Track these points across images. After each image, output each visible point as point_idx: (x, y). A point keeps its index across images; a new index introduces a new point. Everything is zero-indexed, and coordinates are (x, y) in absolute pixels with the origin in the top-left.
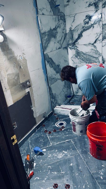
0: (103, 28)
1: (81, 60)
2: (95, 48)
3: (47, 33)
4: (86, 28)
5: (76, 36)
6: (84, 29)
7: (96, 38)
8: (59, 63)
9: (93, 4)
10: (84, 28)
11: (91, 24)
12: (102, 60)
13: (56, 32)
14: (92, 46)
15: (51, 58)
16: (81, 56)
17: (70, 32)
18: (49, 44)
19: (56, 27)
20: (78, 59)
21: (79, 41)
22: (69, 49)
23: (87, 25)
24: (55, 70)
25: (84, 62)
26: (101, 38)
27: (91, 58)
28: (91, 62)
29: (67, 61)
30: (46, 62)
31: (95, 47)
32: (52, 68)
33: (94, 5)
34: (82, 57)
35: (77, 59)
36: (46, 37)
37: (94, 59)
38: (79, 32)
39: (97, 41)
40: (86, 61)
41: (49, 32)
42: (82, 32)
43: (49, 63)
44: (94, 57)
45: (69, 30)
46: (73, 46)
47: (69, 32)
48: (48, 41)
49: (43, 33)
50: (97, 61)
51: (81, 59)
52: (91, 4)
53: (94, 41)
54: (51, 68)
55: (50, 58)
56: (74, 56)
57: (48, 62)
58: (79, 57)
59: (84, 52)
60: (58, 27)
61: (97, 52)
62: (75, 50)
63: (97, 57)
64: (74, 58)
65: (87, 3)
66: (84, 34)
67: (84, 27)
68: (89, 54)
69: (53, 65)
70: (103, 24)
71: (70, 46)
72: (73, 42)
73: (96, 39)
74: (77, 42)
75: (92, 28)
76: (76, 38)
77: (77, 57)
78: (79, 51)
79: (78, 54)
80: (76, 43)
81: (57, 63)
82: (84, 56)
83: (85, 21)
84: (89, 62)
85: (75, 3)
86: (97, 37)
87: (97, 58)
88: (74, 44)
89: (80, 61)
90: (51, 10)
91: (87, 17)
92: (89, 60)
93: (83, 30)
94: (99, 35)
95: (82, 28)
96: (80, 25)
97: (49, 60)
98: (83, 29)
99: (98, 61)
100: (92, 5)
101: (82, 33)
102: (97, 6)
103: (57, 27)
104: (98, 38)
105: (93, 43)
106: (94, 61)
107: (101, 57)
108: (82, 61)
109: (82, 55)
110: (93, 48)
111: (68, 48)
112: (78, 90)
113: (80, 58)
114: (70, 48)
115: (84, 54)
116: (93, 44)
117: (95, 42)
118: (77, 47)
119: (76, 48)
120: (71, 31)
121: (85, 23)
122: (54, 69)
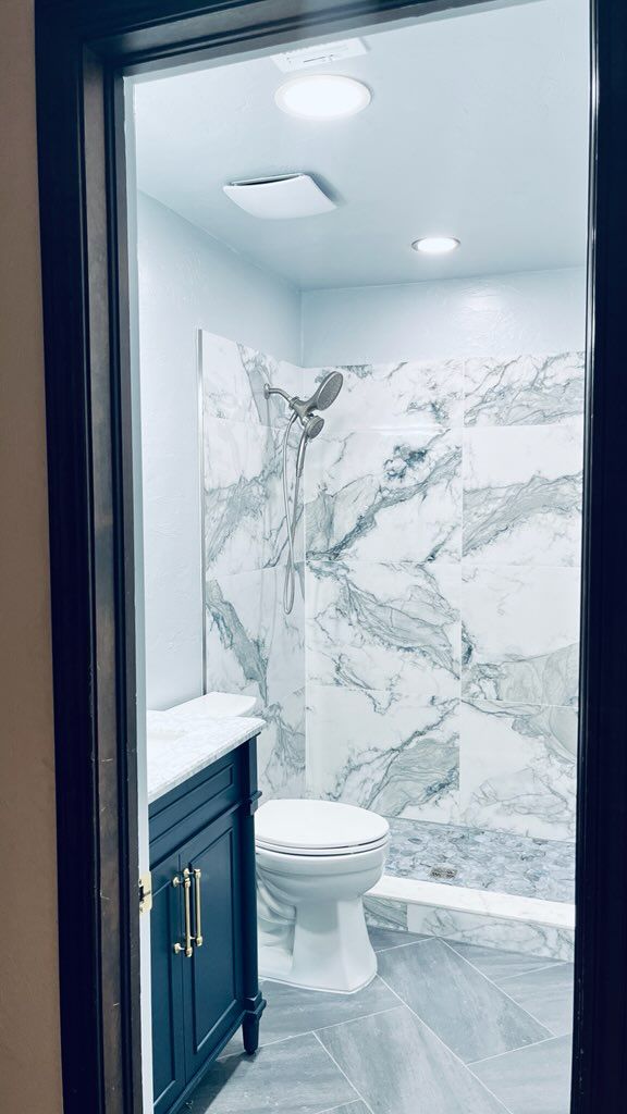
0: (465, 506)
1: (364, 628)
2: (430, 582)
3: (226, 494)
4: (391, 496)
5: (345, 523)
6: (384, 499)
7: (433, 539)
8: (263, 634)
9: (426, 404)
10: (385, 493)
11: (414, 483)
12: (464, 640)
13: (261, 491)
14: (417, 572)
15: (230, 605)
16: (366, 613)
17: (320, 502)
18: (228, 540)
19: (263, 471)
20: (350, 625)
21: (359, 544)
22: (310, 576)
23: (396, 483)
24: (242, 660)
25: (377, 639)
26: (457, 542)
27: (413, 626)
28: (409, 645)
29: (297, 629)
30: (209, 619)
31: (430, 577)
32: (230, 652)
33: (430, 408)
34: (370, 619)
35: (344, 622)
36: (222, 509)
37: (426, 632)
38: (362, 508)
39: (439, 552)
40: (386, 637)
41: (233, 488)
42: (374, 509)
43: (221, 623)
44: (425, 624)
45: (316, 491)
46: (330, 564)
47: (314, 499)
48: (229, 525)
49: (212, 491)
50: (436, 641)
51: (366, 626)
52: (420, 404)
53: (427, 552)
54: (226, 648)
55: (226, 603)
56: (332, 611)
57: (216, 618)
58: (354, 617)
59: (379, 596)
60: (272, 473)
61: (437, 601)
62: (338, 584)
63: (440, 623)
64: (331, 618)
65: (401, 396)
66: (382, 517)
67: (386, 489)
68: (405, 609)
69: (237, 639)
70: (468, 489)
71: (316, 564)
72: (332, 545)
73: (433, 545)
74: (352, 549)
75: (418, 498)
76: (348, 531)
77: (344, 615)
78: (355, 586)
79: (351, 601)
80: (344, 551)
81: (252, 634)
82: (380, 613)
83: (390, 465)
84: (401, 644)
85: (350, 391)
86: (441, 538)
87: (438, 630)
88: (335, 552)
89: (359, 636)
90: (253, 402)
91: (398, 453)
92: (399, 635)
93: (378, 500)
94: (450, 529)
95: (374, 490)
96: (370, 477)
97: (223, 610)
98: (379, 498)
99: (444, 642)
100: (420, 409)
101: (375, 512)
102: (441, 414)
103: (266, 474)
104: (443, 544)
105: (420, 559)
106: (422, 640)
107: (457, 627)
108: (367, 636)
109: (372, 606)
110: (421, 581)
111: (306, 568)
112: (339, 785)
113: (359, 621)
114: (318, 572)
115: (381, 606)
116: (420, 566)
117: (432, 557)
118: (348, 571)
119: (344, 572)
120: (328, 499)
121: (391, 473)
122: (239, 657)
